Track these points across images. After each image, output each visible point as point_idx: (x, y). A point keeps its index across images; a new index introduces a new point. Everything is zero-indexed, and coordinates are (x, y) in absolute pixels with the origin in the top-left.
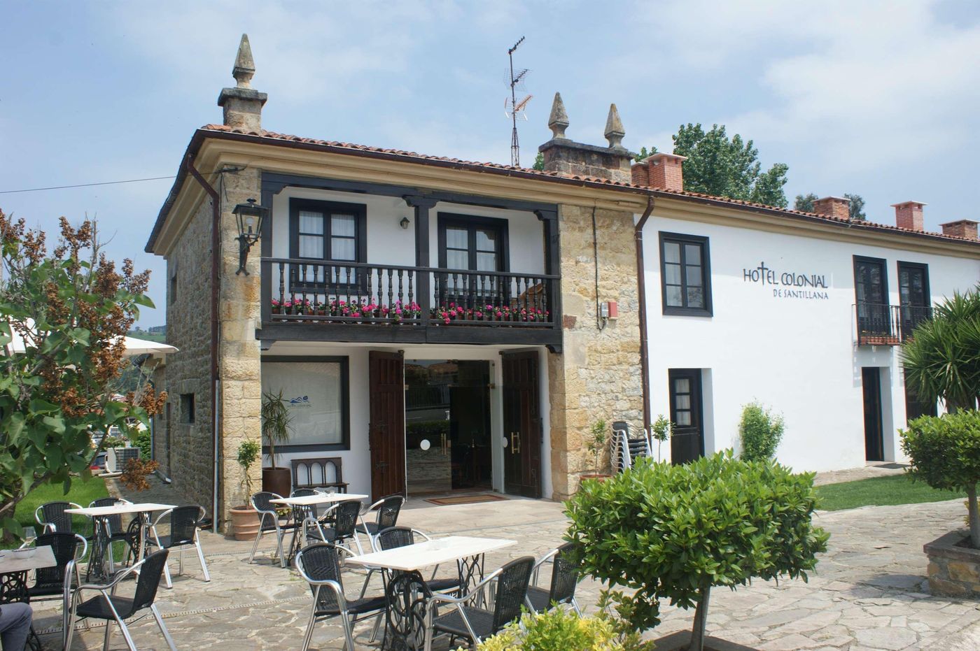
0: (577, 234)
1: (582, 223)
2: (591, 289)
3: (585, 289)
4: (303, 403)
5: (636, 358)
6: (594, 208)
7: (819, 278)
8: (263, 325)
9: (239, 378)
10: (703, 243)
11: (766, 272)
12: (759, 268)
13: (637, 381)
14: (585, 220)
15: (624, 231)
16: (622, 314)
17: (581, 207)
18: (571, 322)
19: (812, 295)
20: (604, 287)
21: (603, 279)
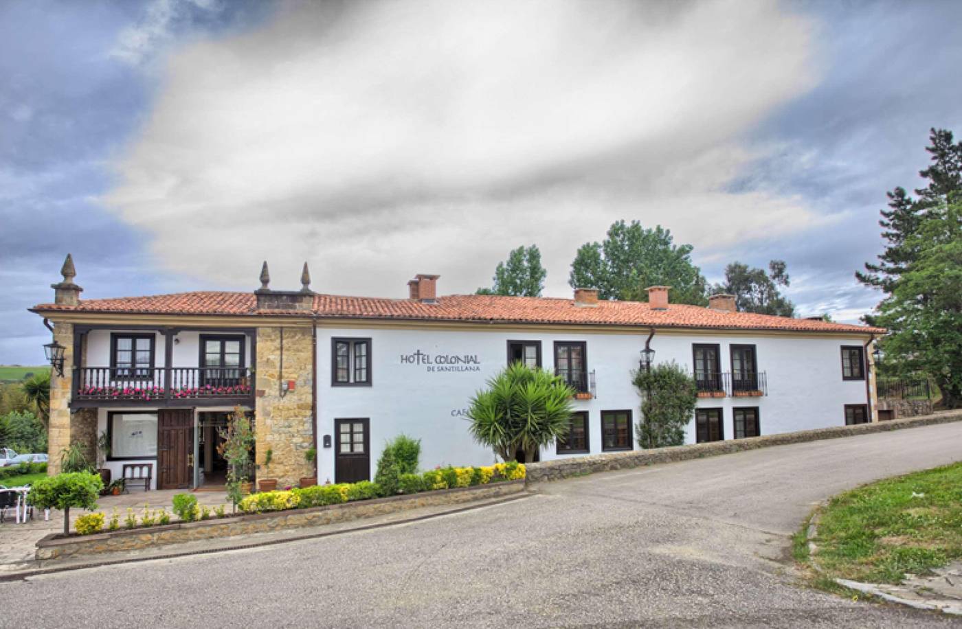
0: (269, 343)
1: (273, 337)
2: (277, 374)
3: (273, 375)
4: (139, 435)
5: (309, 413)
6: (282, 328)
7: (472, 357)
8: (72, 400)
9: (58, 427)
10: (368, 341)
11: (421, 357)
12: (415, 354)
13: (308, 426)
14: (275, 335)
15: (304, 339)
16: (299, 388)
17: (272, 327)
18: (262, 394)
19: (464, 368)
20: (286, 372)
21: (286, 368)
